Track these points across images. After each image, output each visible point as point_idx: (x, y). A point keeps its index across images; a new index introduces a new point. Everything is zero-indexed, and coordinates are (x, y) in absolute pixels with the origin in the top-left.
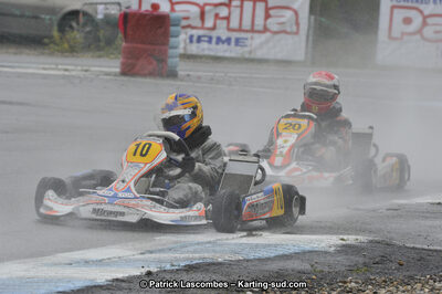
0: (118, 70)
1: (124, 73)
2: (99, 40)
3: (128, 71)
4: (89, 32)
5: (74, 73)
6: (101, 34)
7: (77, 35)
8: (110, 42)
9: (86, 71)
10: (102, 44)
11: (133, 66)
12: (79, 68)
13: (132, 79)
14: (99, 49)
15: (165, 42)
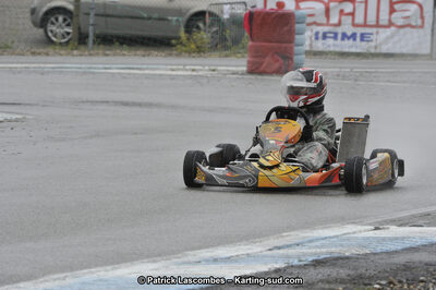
0: (245, 69)
1: (251, 71)
2: (226, 39)
3: (254, 70)
4: (216, 32)
5: (200, 73)
6: (228, 33)
7: (204, 35)
8: (236, 42)
9: (214, 70)
10: (229, 43)
11: (261, 64)
12: (207, 68)
13: (259, 77)
14: (226, 48)
15: (291, 41)
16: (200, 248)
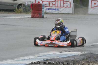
0: (31, 17)
1: (32, 17)
2: (26, 10)
3: (33, 17)
4: (24, 8)
5: (21, 18)
6: (27, 9)
7: (21, 9)
8: (29, 10)
9: (24, 17)
10: (27, 11)
11: (34, 16)
12: (22, 16)
13: (34, 18)
14: (27, 12)
15: (41, 10)
16: (21, 57)
